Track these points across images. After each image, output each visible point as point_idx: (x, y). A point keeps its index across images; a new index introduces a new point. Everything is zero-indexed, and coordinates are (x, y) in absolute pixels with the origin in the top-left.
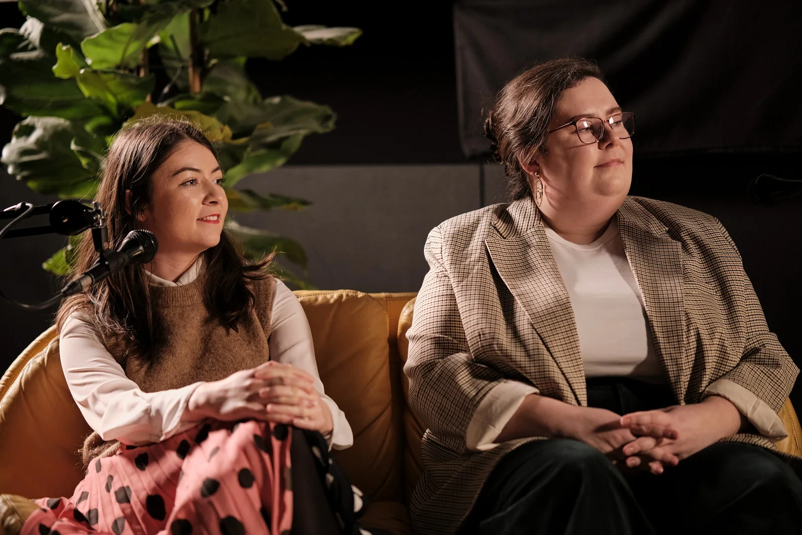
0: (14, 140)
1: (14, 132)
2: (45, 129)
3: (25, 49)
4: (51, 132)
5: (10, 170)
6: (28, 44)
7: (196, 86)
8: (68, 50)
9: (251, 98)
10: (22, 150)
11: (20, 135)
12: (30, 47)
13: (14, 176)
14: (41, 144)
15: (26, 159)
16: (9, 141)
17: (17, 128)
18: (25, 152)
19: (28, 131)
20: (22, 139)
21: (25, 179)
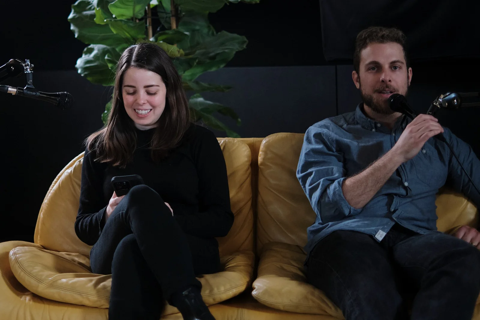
0: (83, 56)
1: (83, 52)
2: (99, 50)
3: (90, 9)
4: (101, 51)
5: (79, 71)
6: (91, 7)
7: (174, 26)
8: (99, 10)
9: (210, 33)
10: (86, 61)
11: (86, 53)
12: (93, 8)
13: (80, 74)
14: (96, 57)
15: (88, 65)
16: (81, 56)
17: (85, 49)
18: (88, 62)
19: (90, 51)
20: (87, 56)
21: (85, 75)
